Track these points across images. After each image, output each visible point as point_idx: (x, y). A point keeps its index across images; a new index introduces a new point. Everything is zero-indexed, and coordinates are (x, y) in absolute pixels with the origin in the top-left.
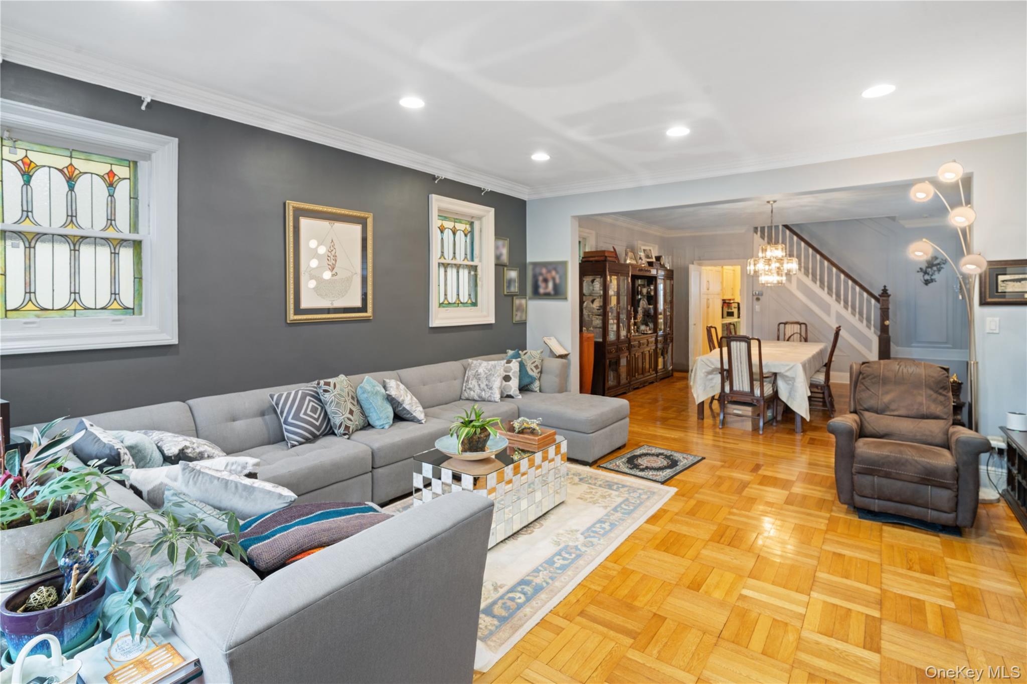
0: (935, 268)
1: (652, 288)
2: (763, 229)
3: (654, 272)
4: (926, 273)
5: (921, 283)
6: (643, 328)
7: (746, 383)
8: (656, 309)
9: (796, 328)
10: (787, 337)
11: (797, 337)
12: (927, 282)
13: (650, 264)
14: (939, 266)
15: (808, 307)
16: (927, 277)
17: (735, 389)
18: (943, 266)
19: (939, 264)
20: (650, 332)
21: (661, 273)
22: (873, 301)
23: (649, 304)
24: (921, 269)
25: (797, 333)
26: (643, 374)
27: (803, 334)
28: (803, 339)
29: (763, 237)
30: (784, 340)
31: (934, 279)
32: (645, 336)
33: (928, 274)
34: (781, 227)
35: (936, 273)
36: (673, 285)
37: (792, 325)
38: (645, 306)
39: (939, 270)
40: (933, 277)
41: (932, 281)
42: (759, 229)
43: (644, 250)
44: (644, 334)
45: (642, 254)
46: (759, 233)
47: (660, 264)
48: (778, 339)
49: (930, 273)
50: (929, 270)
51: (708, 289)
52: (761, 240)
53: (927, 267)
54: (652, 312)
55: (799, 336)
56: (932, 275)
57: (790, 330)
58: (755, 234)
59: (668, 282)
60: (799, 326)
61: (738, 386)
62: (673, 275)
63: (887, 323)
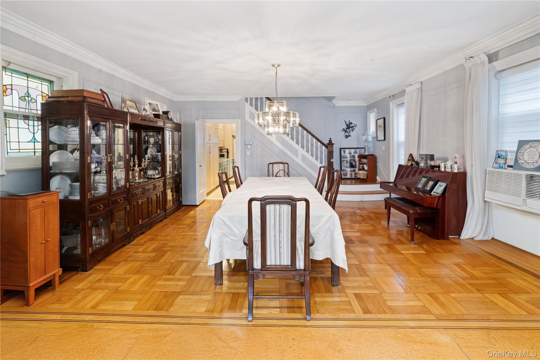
0: (351, 129)
1: (160, 137)
2: (251, 99)
3: (160, 124)
4: (346, 132)
5: (344, 137)
6: (150, 172)
7: (285, 255)
8: (164, 156)
9: (281, 166)
10: (275, 174)
11: (282, 173)
12: (347, 137)
13: (157, 116)
14: (352, 128)
15: (283, 152)
16: (347, 134)
17: (268, 263)
18: (355, 128)
19: (353, 127)
20: (157, 176)
21: (169, 125)
22: (324, 147)
23: (158, 152)
24: (344, 129)
25: (282, 170)
26: (149, 216)
27: (286, 170)
28: (286, 174)
29: (251, 104)
30: (273, 176)
31: (350, 135)
32: (152, 181)
33: (347, 132)
34: (264, 99)
35: (351, 131)
36: (181, 136)
37: (278, 165)
38: (154, 153)
39: (353, 130)
40: (349, 134)
41: (349, 136)
42: (249, 99)
43: (150, 104)
44: (151, 178)
45: (147, 107)
46: (249, 102)
47: (168, 118)
48: (269, 176)
49: (348, 132)
50: (348, 130)
51: (210, 140)
52: (250, 107)
53: (347, 128)
54: (160, 158)
55: (283, 172)
56: (349, 133)
57: (277, 168)
58: (246, 103)
59: (176, 133)
60: (283, 165)
61: (273, 259)
62: (181, 128)
63: (332, 160)
